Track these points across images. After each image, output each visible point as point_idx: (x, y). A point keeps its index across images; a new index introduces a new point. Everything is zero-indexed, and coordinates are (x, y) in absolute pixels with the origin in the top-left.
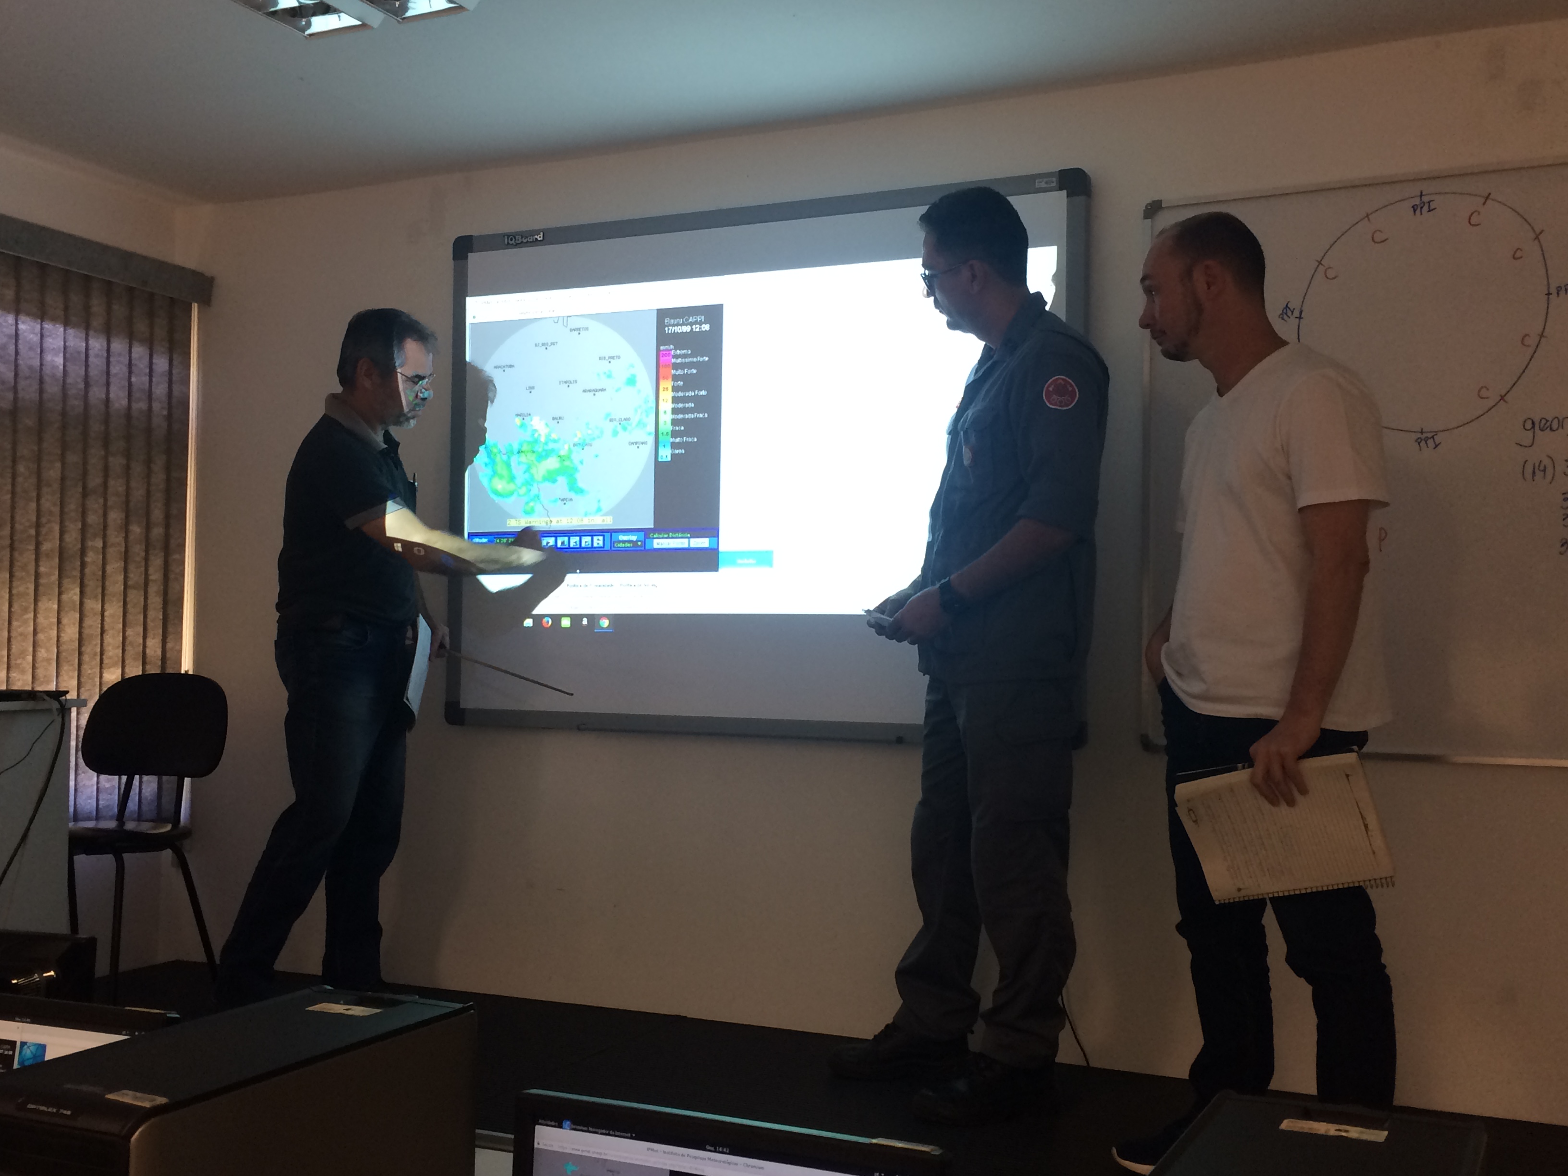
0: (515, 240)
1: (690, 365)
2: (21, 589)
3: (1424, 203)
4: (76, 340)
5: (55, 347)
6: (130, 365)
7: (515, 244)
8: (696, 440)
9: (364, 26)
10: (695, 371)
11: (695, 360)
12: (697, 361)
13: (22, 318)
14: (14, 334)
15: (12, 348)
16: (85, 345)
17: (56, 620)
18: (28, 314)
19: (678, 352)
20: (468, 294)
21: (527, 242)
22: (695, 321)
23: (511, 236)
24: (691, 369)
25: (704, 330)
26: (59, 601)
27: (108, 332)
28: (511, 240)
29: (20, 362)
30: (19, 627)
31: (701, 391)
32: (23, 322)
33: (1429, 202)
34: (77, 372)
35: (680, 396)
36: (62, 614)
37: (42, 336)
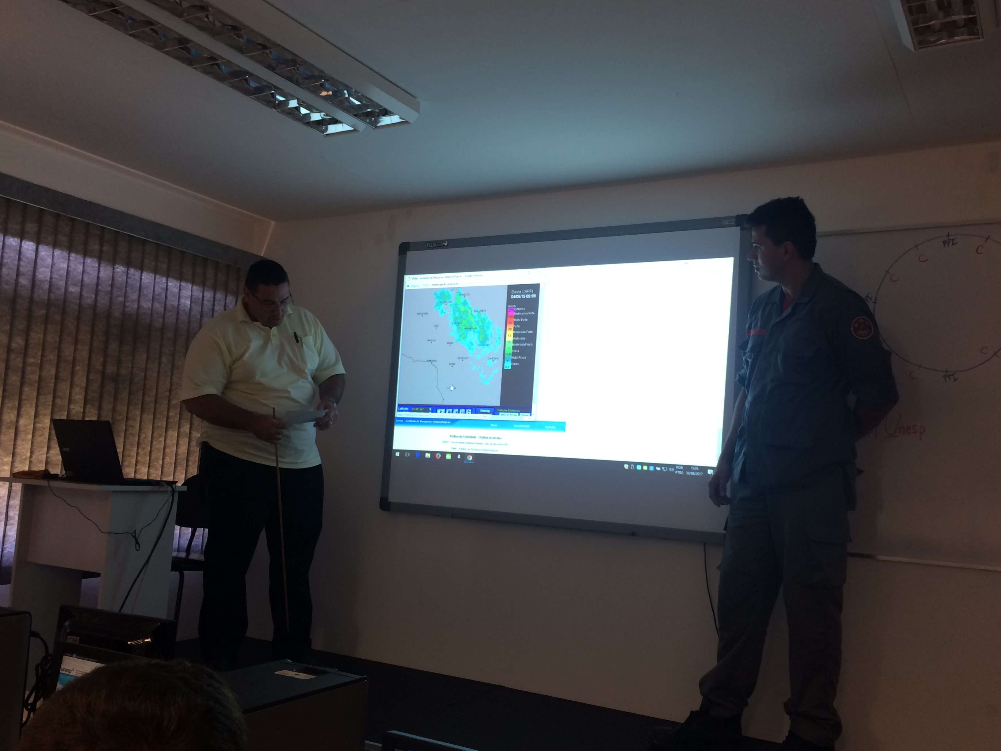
0: (433, 245)
1: (524, 317)
2: (159, 424)
3: (950, 240)
4: (197, 292)
5: (186, 295)
6: (225, 306)
7: (432, 247)
8: (525, 358)
9: (355, 130)
10: (526, 320)
11: (527, 314)
12: (528, 315)
13: (170, 279)
14: (165, 288)
15: (164, 295)
16: (202, 294)
17: (175, 442)
18: (174, 277)
19: (518, 309)
20: (406, 273)
21: (439, 246)
22: (528, 292)
23: (431, 243)
24: (525, 319)
25: (533, 297)
26: (178, 432)
27: (215, 289)
28: (430, 245)
29: (168, 303)
30: (157, 444)
31: (530, 331)
32: (171, 282)
33: (953, 240)
34: (197, 309)
35: (517, 333)
36: (180, 439)
37: (180, 291)
